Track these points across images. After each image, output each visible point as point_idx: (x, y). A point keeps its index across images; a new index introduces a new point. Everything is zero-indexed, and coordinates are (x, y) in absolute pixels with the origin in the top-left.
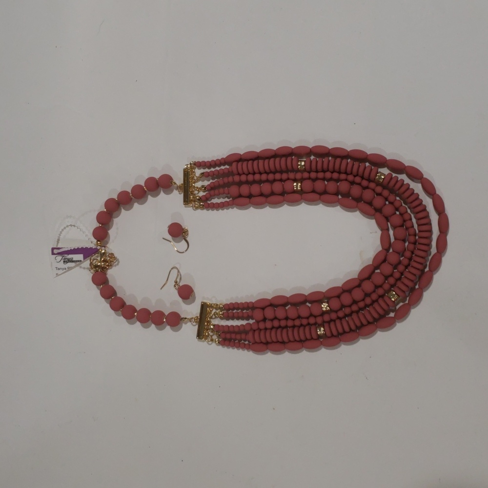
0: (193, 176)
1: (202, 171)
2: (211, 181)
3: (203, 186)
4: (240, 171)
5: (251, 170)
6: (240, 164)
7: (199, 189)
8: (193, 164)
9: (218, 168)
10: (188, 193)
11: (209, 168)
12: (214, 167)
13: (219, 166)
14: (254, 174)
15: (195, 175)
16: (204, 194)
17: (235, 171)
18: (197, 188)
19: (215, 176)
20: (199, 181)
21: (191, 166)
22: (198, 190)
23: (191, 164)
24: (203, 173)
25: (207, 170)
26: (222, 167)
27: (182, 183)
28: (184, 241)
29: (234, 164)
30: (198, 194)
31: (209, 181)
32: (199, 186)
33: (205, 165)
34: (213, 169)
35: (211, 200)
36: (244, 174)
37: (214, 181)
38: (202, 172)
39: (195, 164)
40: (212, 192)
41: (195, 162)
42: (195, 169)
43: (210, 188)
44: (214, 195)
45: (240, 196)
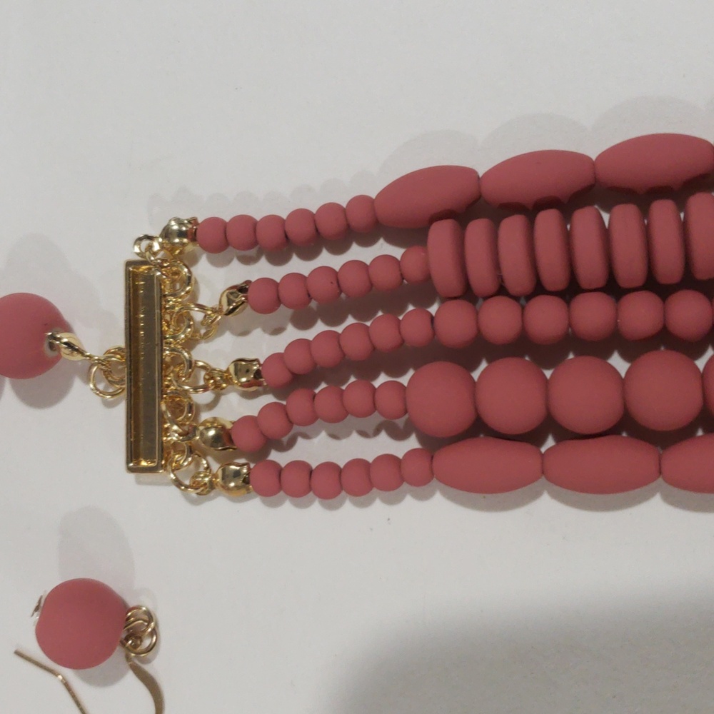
0: (185, 307)
1: (237, 273)
2: (292, 334)
3: (241, 365)
4: (481, 276)
5: (553, 271)
6: (477, 230)
7: (218, 382)
8: (181, 234)
9: (327, 259)
10: (151, 403)
11: (279, 257)
12: (308, 252)
13: (338, 246)
14: (571, 290)
15: (193, 296)
16: (253, 407)
17: (445, 275)
18: (210, 372)
19: (313, 304)
20: (220, 333)
21: (169, 248)
22: (217, 386)
23: (167, 233)
24: (242, 289)
25: (263, 270)
26: (360, 253)
27: (121, 342)
28: (131, 679)
29: (441, 233)
30: (212, 406)
31: (278, 331)
32: (223, 364)
33: (254, 243)
34: (298, 266)
35: (291, 443)
36: (502, 291)
37: (310, 335)
38: (239, 281)
39: (192, 232)
40: (298, 402)
41: (193, 221)
42: (194, 260)
43: (282, 376)
44: (312, 418)
45: (478, 428)
